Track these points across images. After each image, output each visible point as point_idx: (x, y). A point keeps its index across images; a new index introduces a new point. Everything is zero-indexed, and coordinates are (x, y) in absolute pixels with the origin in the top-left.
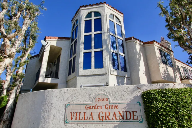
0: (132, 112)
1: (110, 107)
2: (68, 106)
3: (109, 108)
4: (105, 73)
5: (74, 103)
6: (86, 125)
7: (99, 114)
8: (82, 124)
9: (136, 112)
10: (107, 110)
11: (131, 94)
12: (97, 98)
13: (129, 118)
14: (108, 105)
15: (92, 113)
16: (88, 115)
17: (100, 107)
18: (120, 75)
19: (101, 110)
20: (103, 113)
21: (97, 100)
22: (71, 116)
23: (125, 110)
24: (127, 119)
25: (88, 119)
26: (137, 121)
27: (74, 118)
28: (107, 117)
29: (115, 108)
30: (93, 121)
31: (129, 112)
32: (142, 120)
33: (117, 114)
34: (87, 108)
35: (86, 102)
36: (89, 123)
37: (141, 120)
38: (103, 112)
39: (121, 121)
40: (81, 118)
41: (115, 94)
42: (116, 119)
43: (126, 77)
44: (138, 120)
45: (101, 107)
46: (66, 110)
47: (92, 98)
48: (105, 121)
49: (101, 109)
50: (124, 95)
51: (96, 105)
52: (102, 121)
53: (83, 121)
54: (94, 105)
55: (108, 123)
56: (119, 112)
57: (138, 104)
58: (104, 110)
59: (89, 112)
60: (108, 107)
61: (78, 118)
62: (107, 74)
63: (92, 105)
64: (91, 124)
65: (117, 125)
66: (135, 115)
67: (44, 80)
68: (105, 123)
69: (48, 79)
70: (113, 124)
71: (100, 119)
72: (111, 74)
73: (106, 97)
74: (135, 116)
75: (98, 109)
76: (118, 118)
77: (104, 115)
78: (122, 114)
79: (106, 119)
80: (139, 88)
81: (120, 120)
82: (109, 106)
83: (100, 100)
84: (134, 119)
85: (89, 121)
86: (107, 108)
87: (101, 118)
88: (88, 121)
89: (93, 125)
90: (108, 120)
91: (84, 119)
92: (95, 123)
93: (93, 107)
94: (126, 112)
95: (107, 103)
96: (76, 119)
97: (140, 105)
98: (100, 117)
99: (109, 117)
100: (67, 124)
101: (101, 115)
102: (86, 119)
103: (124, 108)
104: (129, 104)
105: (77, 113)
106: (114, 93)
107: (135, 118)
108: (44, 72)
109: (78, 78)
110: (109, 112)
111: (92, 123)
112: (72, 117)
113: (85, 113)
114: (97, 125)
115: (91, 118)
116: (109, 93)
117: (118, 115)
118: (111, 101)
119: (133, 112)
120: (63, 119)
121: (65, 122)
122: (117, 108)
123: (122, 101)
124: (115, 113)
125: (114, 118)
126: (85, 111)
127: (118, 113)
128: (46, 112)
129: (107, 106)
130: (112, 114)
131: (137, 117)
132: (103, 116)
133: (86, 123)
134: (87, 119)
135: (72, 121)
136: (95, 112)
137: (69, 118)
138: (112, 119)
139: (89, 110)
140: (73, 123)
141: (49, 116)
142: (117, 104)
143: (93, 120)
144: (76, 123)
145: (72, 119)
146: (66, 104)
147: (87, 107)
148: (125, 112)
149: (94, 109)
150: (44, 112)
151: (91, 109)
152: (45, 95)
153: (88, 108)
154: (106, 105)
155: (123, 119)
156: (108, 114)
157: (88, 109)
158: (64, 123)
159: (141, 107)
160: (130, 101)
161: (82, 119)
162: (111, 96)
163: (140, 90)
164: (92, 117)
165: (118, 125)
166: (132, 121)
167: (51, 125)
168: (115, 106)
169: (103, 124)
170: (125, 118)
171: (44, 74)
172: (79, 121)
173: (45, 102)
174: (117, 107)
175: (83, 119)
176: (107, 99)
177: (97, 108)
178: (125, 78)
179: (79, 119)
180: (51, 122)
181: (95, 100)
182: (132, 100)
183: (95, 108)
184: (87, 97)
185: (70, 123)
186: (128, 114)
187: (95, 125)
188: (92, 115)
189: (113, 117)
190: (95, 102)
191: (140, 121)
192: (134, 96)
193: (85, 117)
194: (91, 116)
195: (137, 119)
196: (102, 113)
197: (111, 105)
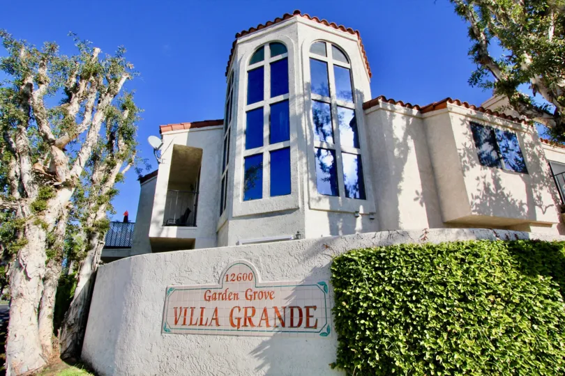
0: (306, 307)
1: (257, 295)
2: (171, 292)
3: (255, 299)
4: (294, 207)
5: (183, 285)
6: (204, 336)
7: (232, 311)
8: (197, 336)
9: (315, 307)
10: (249, 303)
11: (306, 262)
12: (230, 273)
13: (296, 322)
14: (251, 291)
15: (216, 310)
16: (208, 315)
17: (235, 294)
19: (236, 303)
20: (240, 310)
21: (230, 278)
22: (176, 315)
23: (288, 304)
24: (292, 325)
25: (208, 324)
26: (315, 330)
27: (181, 321)
28: (248, 320)
29: (266, 298)
30: (218, 328)
31: (298, 307)
32: (328, 329)
33: (271, 313)
34: (207, 298)
35: (207, 284)
36: (210, 332)
37: (325, 330)
38: (241, 308)
39: (277, 330)
40: (194, 322)
41: (270, 263)
42: (268, 325)
43: (362, 214)
44: (318, 330)
45: (236, 296)
46: (167, 302)
47: (220, 273)
48: (244, 328)
49: (237, 299)
50: (291, 266)
51: (226, 291)
52: (236, 328)
53: (197, 327)
54: (223, 291)
55: (249, 333)
56: (275, 308)
57: (322, 287)
58: (242, 302)
59: (210, 306)
60: (251, 296)
61: (188, 322)
62: (299, 208)
63: (219, 291)
64: (213, 336)
65: (268, 338)
66: (312, 316)
67: (160, 233)
68: (244, 333)
69: (168, 229)
70: (259, 338)
71: (233, 325)
72: (312, 207)
73: (249, 271)
74: (310, 319)
75: (230, 299)
76: (271, 323)
77: (242, 315)
78: (282, 314)
79: (245, 325)
80: (327, 247)
81: (277, 327)
82: (255, 293)
83: (235, 278)
84: (308, 326)
85: (210, 328)
86: (249, 297)
87: (236, 322)
88: (207, 327)
89: (218, 337)
90: (249, 327)
91: (201, 324)
92: (223, 332)
93: (221, 296)
94: (292, 308)
95: (251, 284)
96: (184, 324)
97: (325, 290)
98: (234, 318)
99: (253, 319)
100: (167, 335)
101: (236, 314)
102: (204, 323)
103: (286, 299)
104: (299, 287)
105: (188, 310)
106: (268, 261)
107: (312, 324)
108: (160, 213)
110: (253, 307)
111: (216, 332)
112: (176, 318)
113: (202, 308)
114: (226, 337)
115: (214, 321)
116: (257, 261)
117: (273, 316)
118: (260, 281)
119: (308, 308)
120: (160, 323)
121: (165, 329)
122: (271, 298)
123: (285, 281)
124: (265, 310)
125: (264, 323)
126: (205, 304)
127: (274, 310)
128: (130, 305)
129: (249, 293)
130: (259, 313)
131: (317, 320)
132: (240, 316)
133: (203, 332)
134: (206, 324)
135: (178, 326)
136: (225, 307)
137: (171, 320)
138: (260, 325)
139: (212, 302)
140: (178, 331)
141: (134, 315)
142: (273, 289)
143: (219, 325)
144: (184, 331)
145: (176, 322)
146: (167, 289)
147: (207, 295)
148: (290, 307)
149: (223, 299)
150: (126, 306)
151: (215, 299)
152: (131, 268)
153: (210, 297)
154: (247, 291)
155: (283, 324)
156: (250, 313)
157: (209, 300)
158: (161, 333)
159: (327, 296)
160: (303, 281)
161: (196, 324)
162: (259, 268)
163: (328, 252)
164: (216, 319)
165: (270, 340)
166: (305, 330)
167: (138, 333)
168: (268, 293)
169: (238, 336)
170: (288, 323)
171: (161, 218)
172: (191, 327)
173: (130, 284)
174: (273, 297)
175: (199, 323)
176: (251, 276)
177: (229, 297)
178: (358, 216)
179: (191, 324)
180: (137, 328)
181: (225, 277)
182: (307, 279)
183: (224, 296)
184: (211, 270)
185: (173, 331)
186: (296, 312)
187: (222, 337)
188: (216, 316)
189: (262, 319)
190: (224, 283)
191: (322, 332)
192: (313, 266)
193: (201, 319)
194: (214, 317)
195: (315, 327)
196: (237, 309)
197: (258, 290)
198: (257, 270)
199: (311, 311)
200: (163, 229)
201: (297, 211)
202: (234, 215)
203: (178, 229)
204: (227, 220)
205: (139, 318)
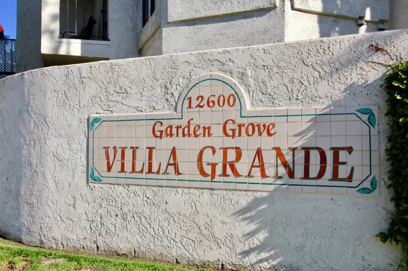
0: (332, 149)
1: (243, 129)
2: (96, 125)
3: (240, 135)
4: (267, 5)
5: (115, 114)
6: (155, 189)
7: (201, 153)
8: (145, 188)
9: (350, 150)
10: (230, 142)
11: (335, 76)
12: (194, 94)
13: (314, 171)
14: (234, 122)
15: (174, 152)
16: (161, 158)
17: (204, 128)
18: (335, 12)
19: (206, 141)
20: (214, 152)
21: (195, 103)
22: (108, 158)
23: (300, 143)
24: (306, 176)
25: (162, 171)
26: (349, 184)
27: (116, 167)
28: (230, 167)
29: (260, 134)
30: (180, 177)
31: (318, 149)
32: (373, 184)
33: (270, 158)
34: (158, 134)
35: (155, 113)
36: (164, 183)
37: (367, 184)
38: (217, 148)
39: (279, 182)
40: (138, 168)
41: (266, 79)
42: (264, 175)
43: (367, 22)
44: (354, 183)
45: (207, 131)
46: (91, 140)
47: (176, 95)
48: (222, 179)
49: (209, 135)
50: (306, 83)
51: (189, 122)
52: (209, 178)
53: (144, 175)
54: (184, 123)
55: (232, 186)
56: (278, 150)
57: (365, 117)
58: (218, 140)
59: (164, 146)
60: (233, 130)
61: (128, 167)
62: (275, 7)
63: (175, 123)
64: (171, 189)
65: (265, 194)
66: (344, 163)
68: (222, 185)
70: (248, 193)
71: (203, 173)
72: (296, 6)
73: (228, 92)
74: (340, 167)
75: (196, 136)
76: (270, 171)
77: (218, 158)
78: (288, 158)
79: (224, 174)
80: (377, 49)
81: (280, 178)
82: (240, 126)
83: (205, 102)
84: (335, 177)
85: (165, 177)
86: (230, 133)
87: (208, 169)
88: (160, 176)
89: (180, 190)
90: (232, 178)
91: (150, 171)
92: (187, 184)
93: (180, 131)
94: (307, 151)
95: (232, 113)
96: (123, 170)
97: (371, 122)
98: (204, 165)
99: (238, 166)
100: (96, 185)
101: (208, 157)
102: (155, 169)
103: (296, 135)
104: (318, 119)
105: (126, 151)
106: (263, 74)
107: (343, 172)
108: (54, 18)
109: (166, 31)
110: (237, 148)
111: (176, 183)
112: (108, 163)
113: (151, 149)
114: (192, 191)
115: (171, 169)
116: (242, 76)
117: (273, 161)
118: (249, 107)
119: (336, 151)
120: (85, 169)
121: (91, 177)
122: (269, 134)
123: (293, 107)
124: (259, 153)
125: (257, 172)
126: (152, 142)
127: (274, 152)
128: (32, 143)
129: (230, 126)
130: (248, 158)
131: (352, 169)
132: (214, 161)
133: (154, 182)
134: (158, 172)
135: (110, 174)
136: (188, 148)
137: (101, 165)
138: (249, 175)
139: (165, 140)
140: (113, 181)
141: (41, 157)
142: (272, 120)
143: (179, 174)
144: (123, 181)
145: (109, 168)
146: (88, 119)
147: (156, 130)
148: (303, 148)
149: (184, 135)
150: (27, 144)
151: (171, 135)
153: (161, 132)
154: (226, 122)
155: (291, 174)
156: (231, 156)
157: (161, 137)
158: (88, 182)
159: (374, 131)
160: (329, 107)
161: (142, 171)
162: (247, 86)
163: (379, 58)
164: (175, 165)
165: (267, 197)
166: (330, 183)
167: (51, 184)
168: (264, 125)
169: (212, 189)
170: (299, 171)
171: (56, 26)
172: (133, 175)
173: (28, 112)
174: (272, 132)
175: (146, 169)
176: (233, 99)
177: (195, 132)
178: (362, 25)
179: (133, 171)
180: (49, 176)
181: (187, 102)
182: (336, 104)
183: (188, 131)
184: (159, 91)
185: (105, 180)
186: (315, 157)
187: (186, 190)
188: (175, 159)
189: (253, 166)
190: (185, 110)
191: (361, 187)
192: (349, 82)
193: (150, 165)
194: (172, 161)
195: (350, 179)
196: (210, 151)
197: (245, 121)
198: (243, 91)
199: (343, 156)
200: (60, 43)
201: (272, 13)
202: (170, 20)
203: (82, 43)
204: (158, 28)
205: (50, 162)
